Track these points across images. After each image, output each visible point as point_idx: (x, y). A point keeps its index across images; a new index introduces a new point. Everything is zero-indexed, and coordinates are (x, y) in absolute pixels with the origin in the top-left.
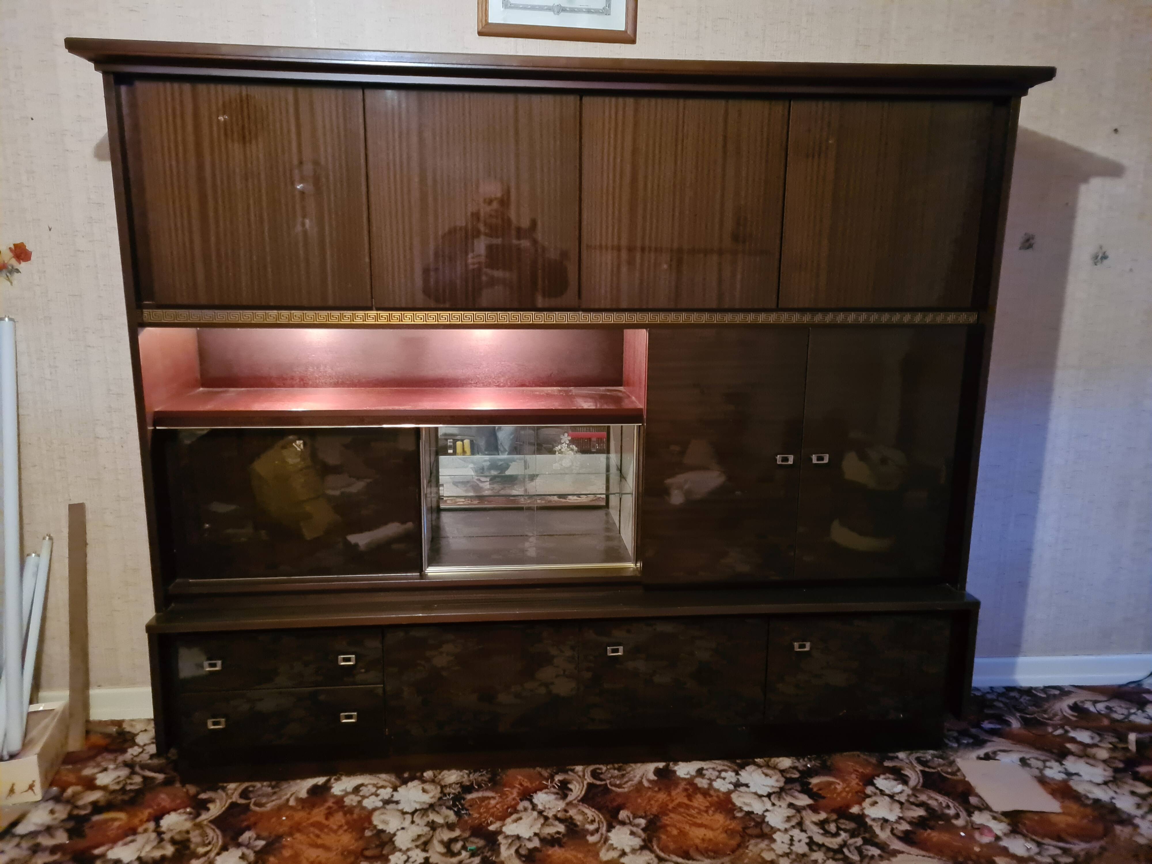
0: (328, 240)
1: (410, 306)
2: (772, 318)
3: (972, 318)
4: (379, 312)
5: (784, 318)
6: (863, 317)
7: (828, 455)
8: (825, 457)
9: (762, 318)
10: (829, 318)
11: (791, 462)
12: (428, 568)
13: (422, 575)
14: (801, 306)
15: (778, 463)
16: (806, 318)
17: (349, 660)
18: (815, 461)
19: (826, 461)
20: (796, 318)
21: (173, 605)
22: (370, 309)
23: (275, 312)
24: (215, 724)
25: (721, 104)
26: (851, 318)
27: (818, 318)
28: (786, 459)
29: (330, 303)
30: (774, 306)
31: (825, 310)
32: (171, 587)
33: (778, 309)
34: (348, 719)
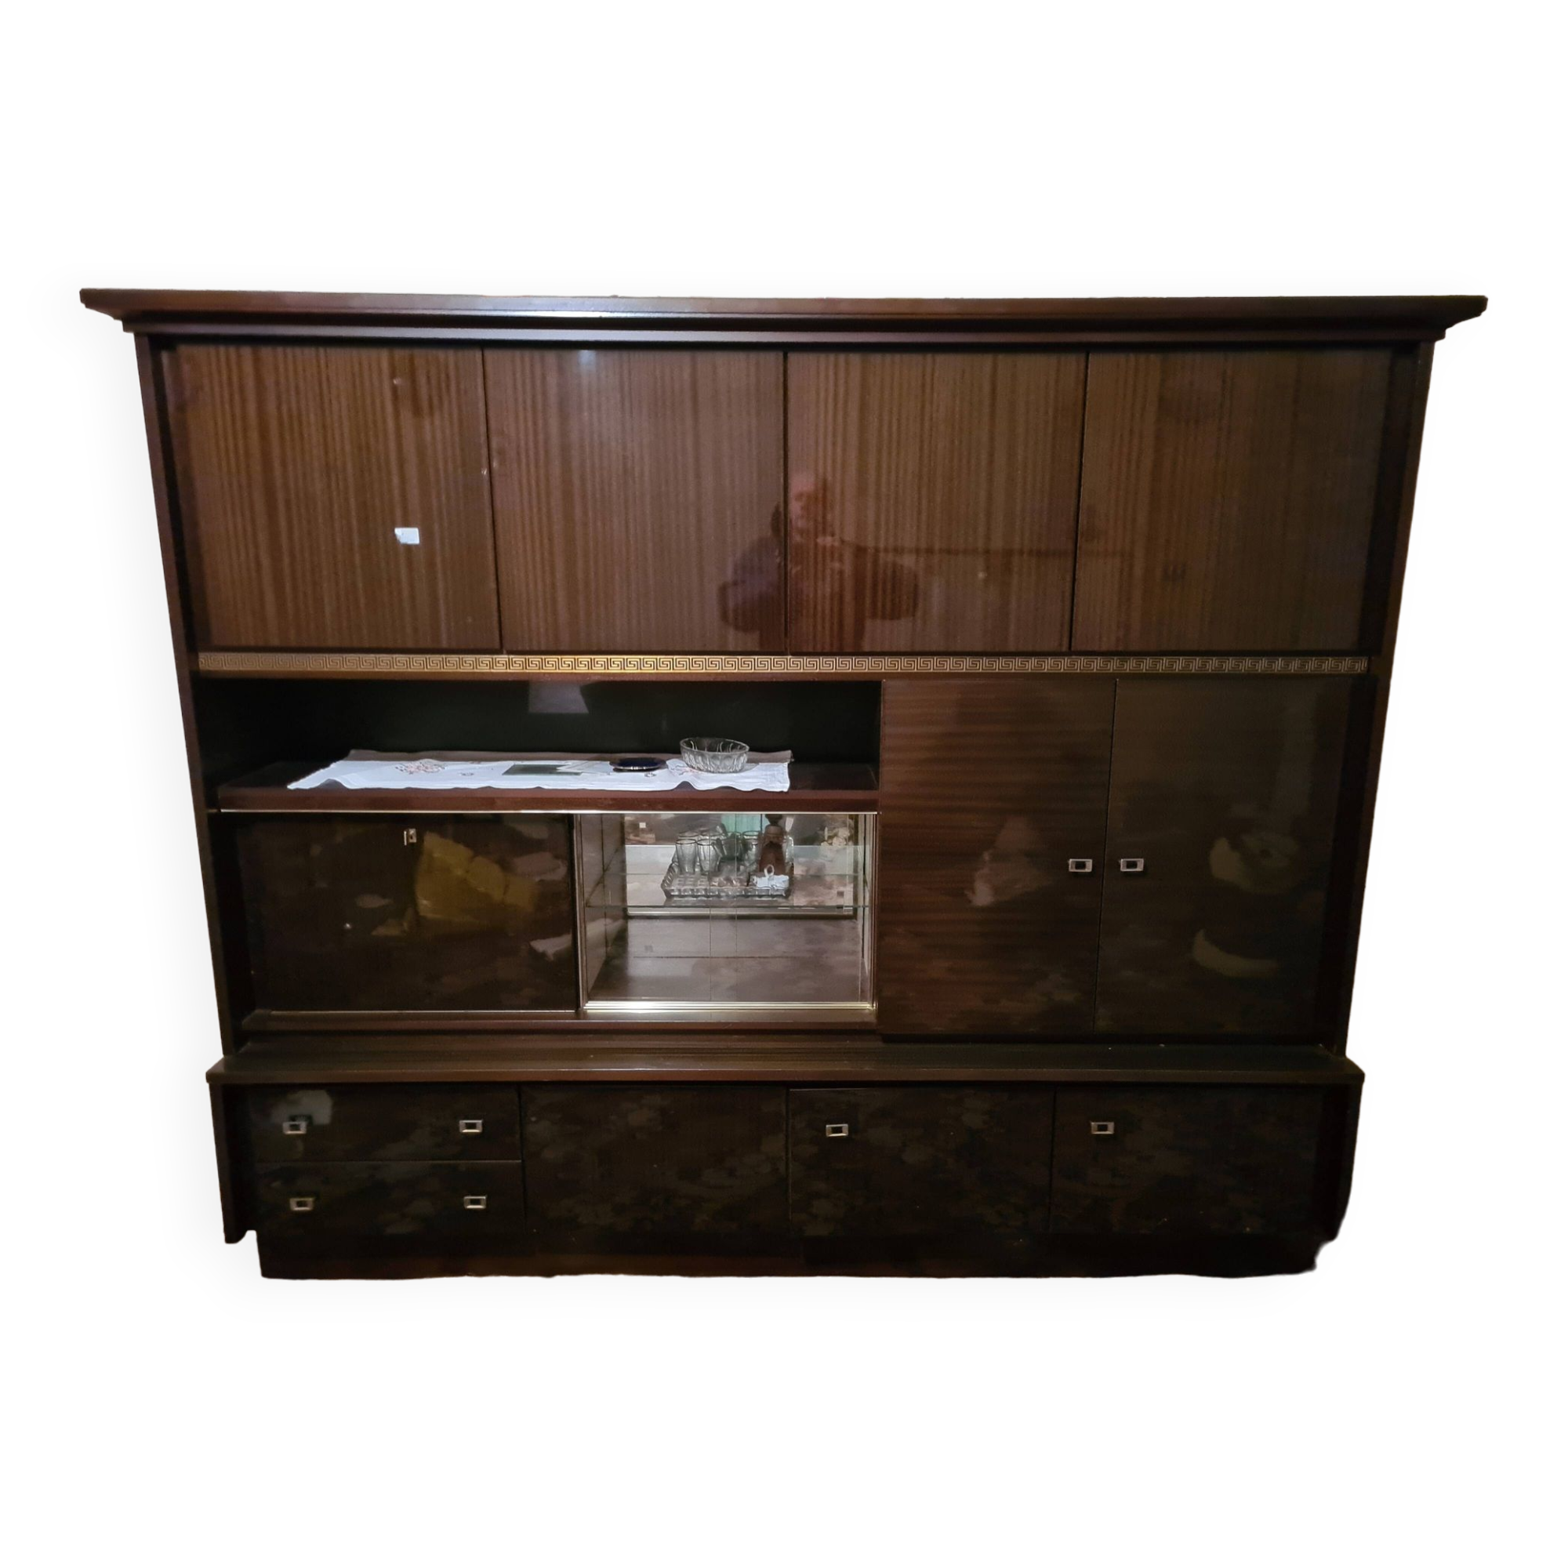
0: (438, 560)
1: (553, 648)
2: (1064, 665)
3: (1361, 666)
4: (511, 657)
5: (1080, 664)
6: (1196, 664)
7: (1142, 860)
8: (1138, 863)
9: (1048, 665)
10: (1146, 665)
11: (1089, 869)
12: (587, 1002)
13: (579, 1013)
14: (1104, 648)
15: (1071, 870)
16: (1113, 665)
17: (473, 1126)
18: (1123, 869)
19: (1140, 868)
20: (1097, 665)
21: (249, 1044)
22: (499, 652)
23: (372, 656)
24: (300, 1204)
25: (986, 361)
26: (1179, 665)
27: (1130, 665)
28: (1082, 865)
29: (444, 645)
30: (1064, 649)
31: (1140, 654)
32: (245, 1021)
33: (1070, 653)
34: (476, 1204)
